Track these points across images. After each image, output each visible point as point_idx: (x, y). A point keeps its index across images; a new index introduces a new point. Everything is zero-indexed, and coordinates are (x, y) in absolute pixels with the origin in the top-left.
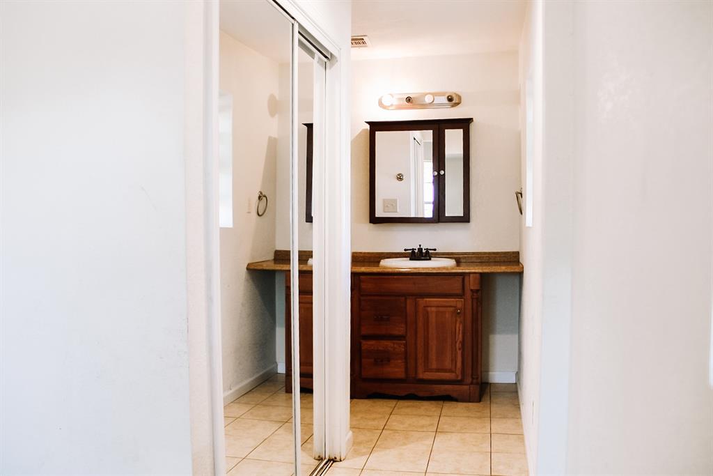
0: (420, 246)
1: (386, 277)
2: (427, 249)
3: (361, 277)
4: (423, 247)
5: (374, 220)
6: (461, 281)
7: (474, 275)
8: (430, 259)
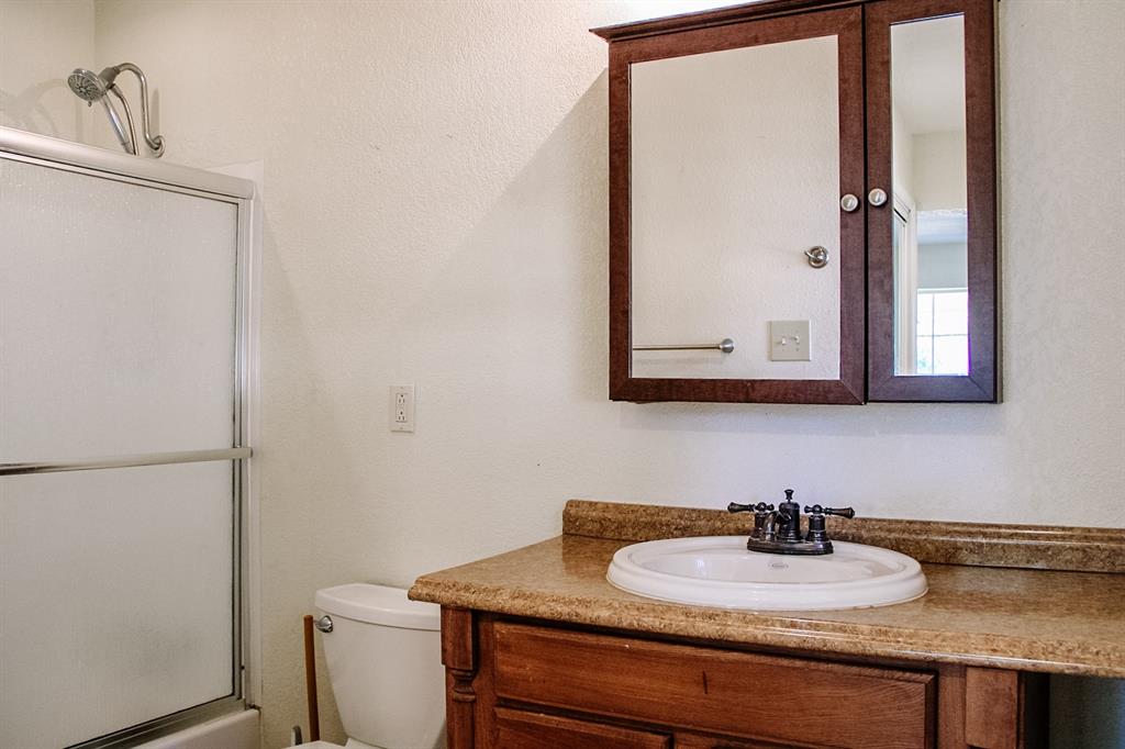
0: (789, 494)
1: (591, 639)
2: (817, 509)
3: (497, 626)
4: (803, 500)
5: (625, 388)
6: (919, 700)
7: (989, 676)
8: (828, 550)
